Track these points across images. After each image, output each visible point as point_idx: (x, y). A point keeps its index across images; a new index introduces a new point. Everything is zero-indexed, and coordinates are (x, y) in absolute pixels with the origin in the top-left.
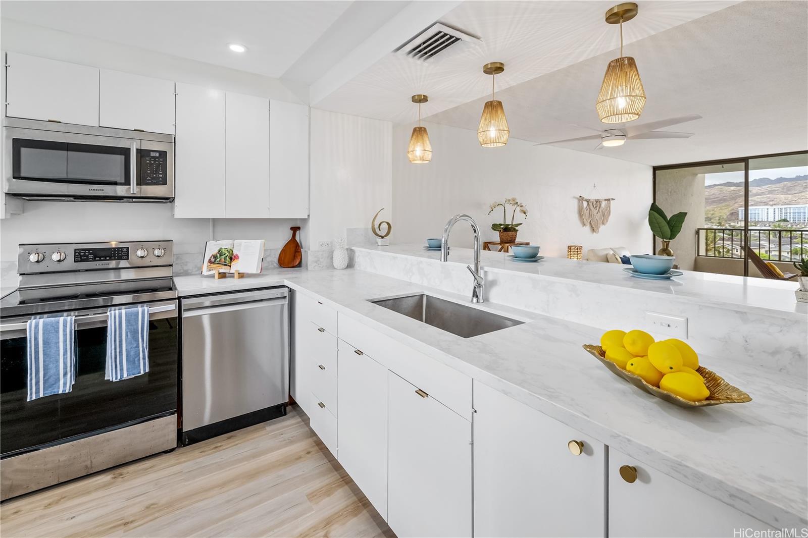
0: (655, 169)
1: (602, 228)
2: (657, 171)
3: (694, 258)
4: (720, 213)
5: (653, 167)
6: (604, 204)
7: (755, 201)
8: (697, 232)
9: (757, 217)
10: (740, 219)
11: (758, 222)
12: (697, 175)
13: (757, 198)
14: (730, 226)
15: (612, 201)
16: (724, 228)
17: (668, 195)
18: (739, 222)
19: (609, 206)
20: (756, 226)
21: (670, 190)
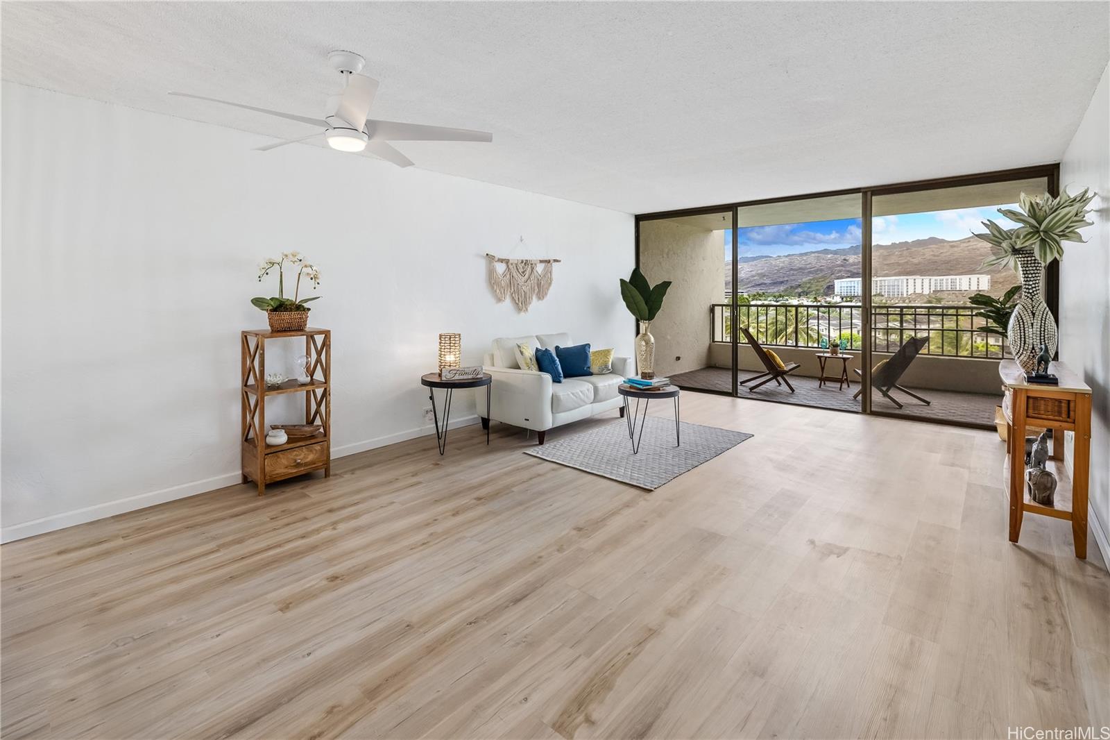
0: (639, 219)
1: (535, 303)
2: (641, 223)
3: (708, 345)
4: (817, 286)
5: (636, 216)
6: (540, 268)
7: (851, 271)
8: (712, 310)
9: (853, 291)
10: (836, 293)
11: (854, 297)
12: (712, 231)
13: (855, 269)
14: (826, 302)
15: (554, 264)
16: (819, 304)
17: (663, 257)
18: (835, 297)
19: (548, 272)
20: (851, 301)
21: (666, 250)
